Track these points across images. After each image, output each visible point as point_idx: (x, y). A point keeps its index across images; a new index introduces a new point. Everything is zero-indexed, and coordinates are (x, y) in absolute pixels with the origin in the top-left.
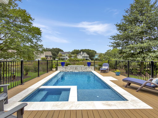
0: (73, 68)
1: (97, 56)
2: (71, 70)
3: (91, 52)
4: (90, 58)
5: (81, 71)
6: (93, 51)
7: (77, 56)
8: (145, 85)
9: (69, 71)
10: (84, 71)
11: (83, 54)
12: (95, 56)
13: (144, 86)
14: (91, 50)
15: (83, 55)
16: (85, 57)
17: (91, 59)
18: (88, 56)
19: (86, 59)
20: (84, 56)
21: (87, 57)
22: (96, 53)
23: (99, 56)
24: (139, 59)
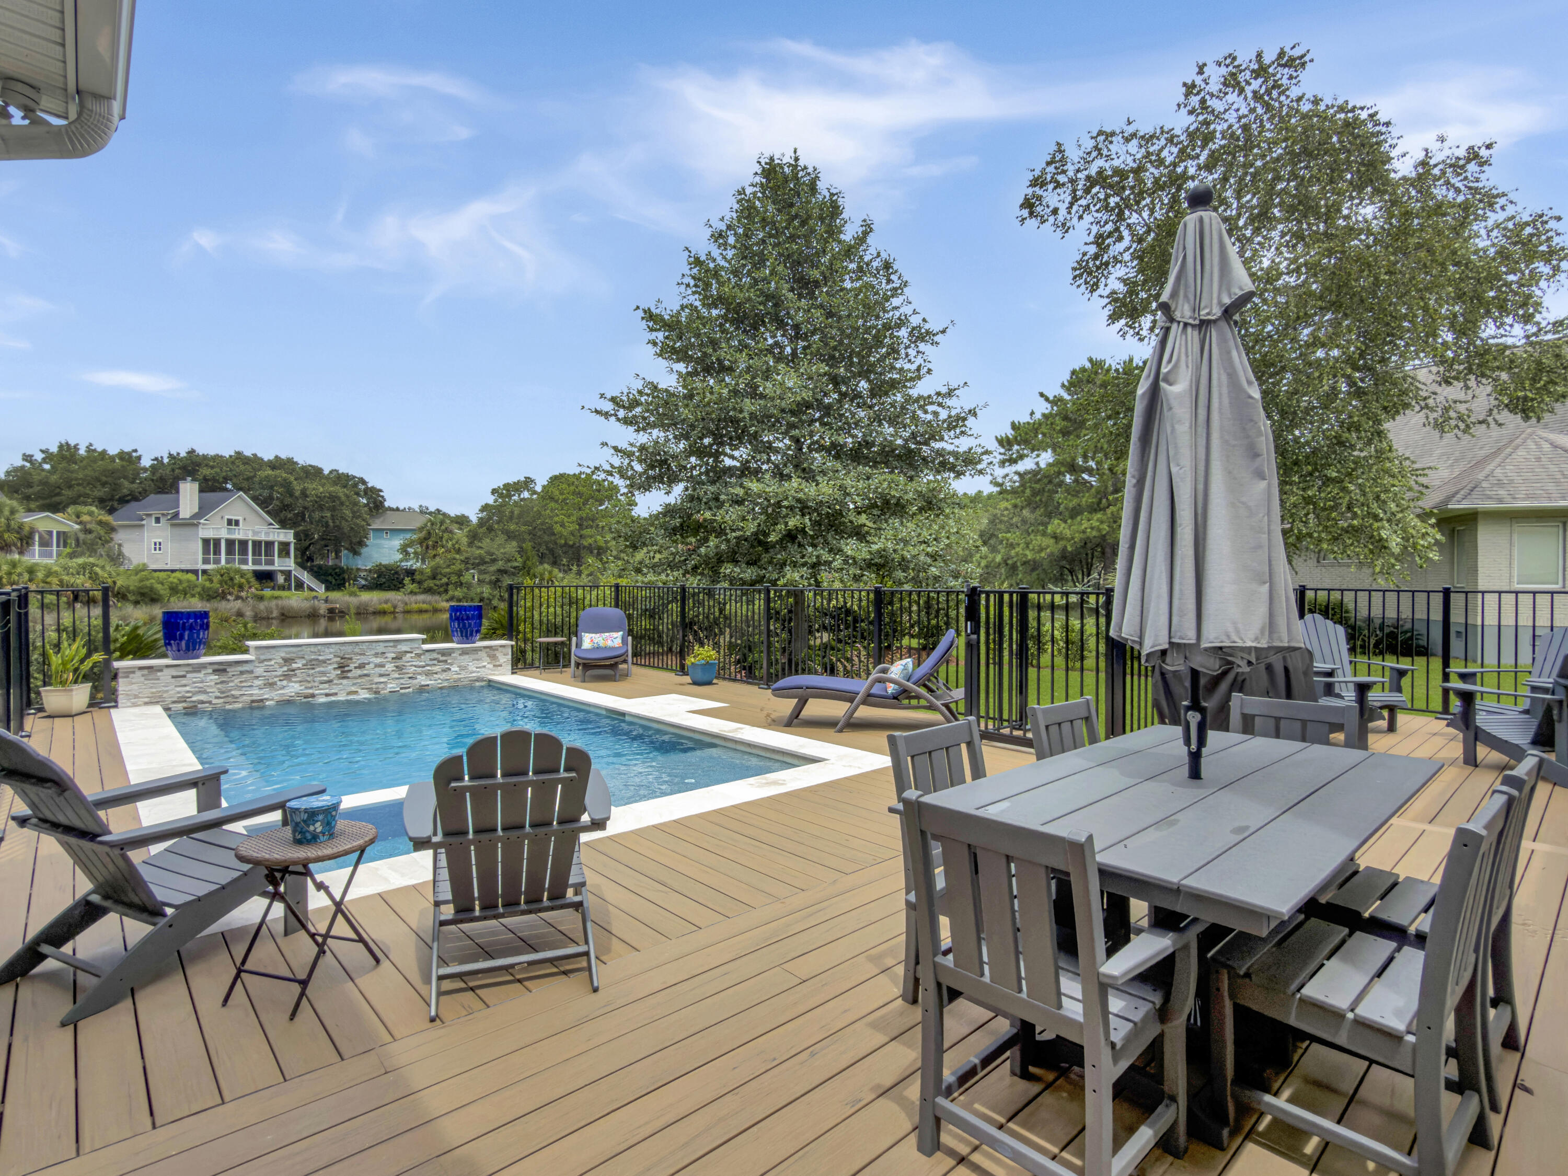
0: (312, 664)
1: (397, 542)
2: (293, 689)
3: (315, 488)
4: (301, 565)
5: (392, 686)
6: (342, 479)
7: (119, 537)
8: (869, 695)
9: (271, 697)
10: (422, 680)
11: (204, 510)
12: (371, 540)
13: (864, 702)
14: (313, 473)
15: (213, 528)
16: (237, 547)
17: (320, 574)
18: (288, 536)
19: (265, 577)
20: (223, 533)
21: (263, 548)
22: (376, 503)
23: (421, 542)
24: (796, 576)
